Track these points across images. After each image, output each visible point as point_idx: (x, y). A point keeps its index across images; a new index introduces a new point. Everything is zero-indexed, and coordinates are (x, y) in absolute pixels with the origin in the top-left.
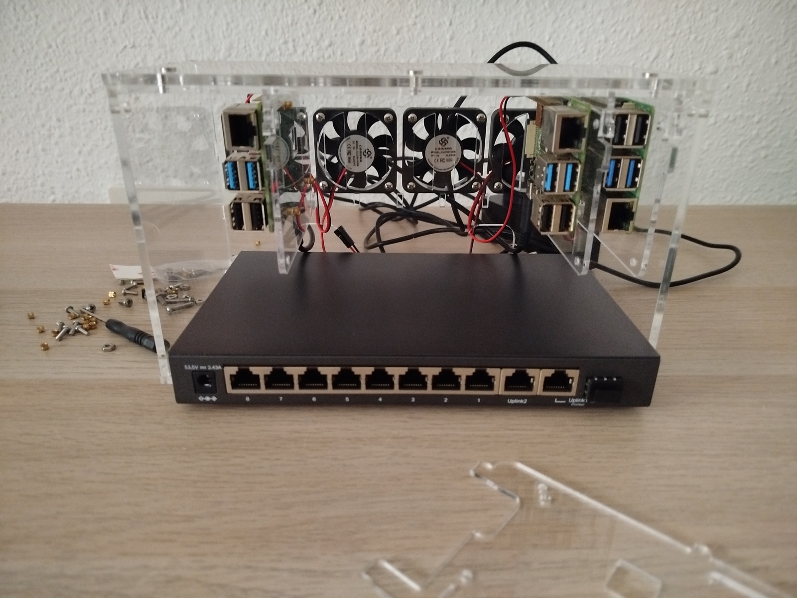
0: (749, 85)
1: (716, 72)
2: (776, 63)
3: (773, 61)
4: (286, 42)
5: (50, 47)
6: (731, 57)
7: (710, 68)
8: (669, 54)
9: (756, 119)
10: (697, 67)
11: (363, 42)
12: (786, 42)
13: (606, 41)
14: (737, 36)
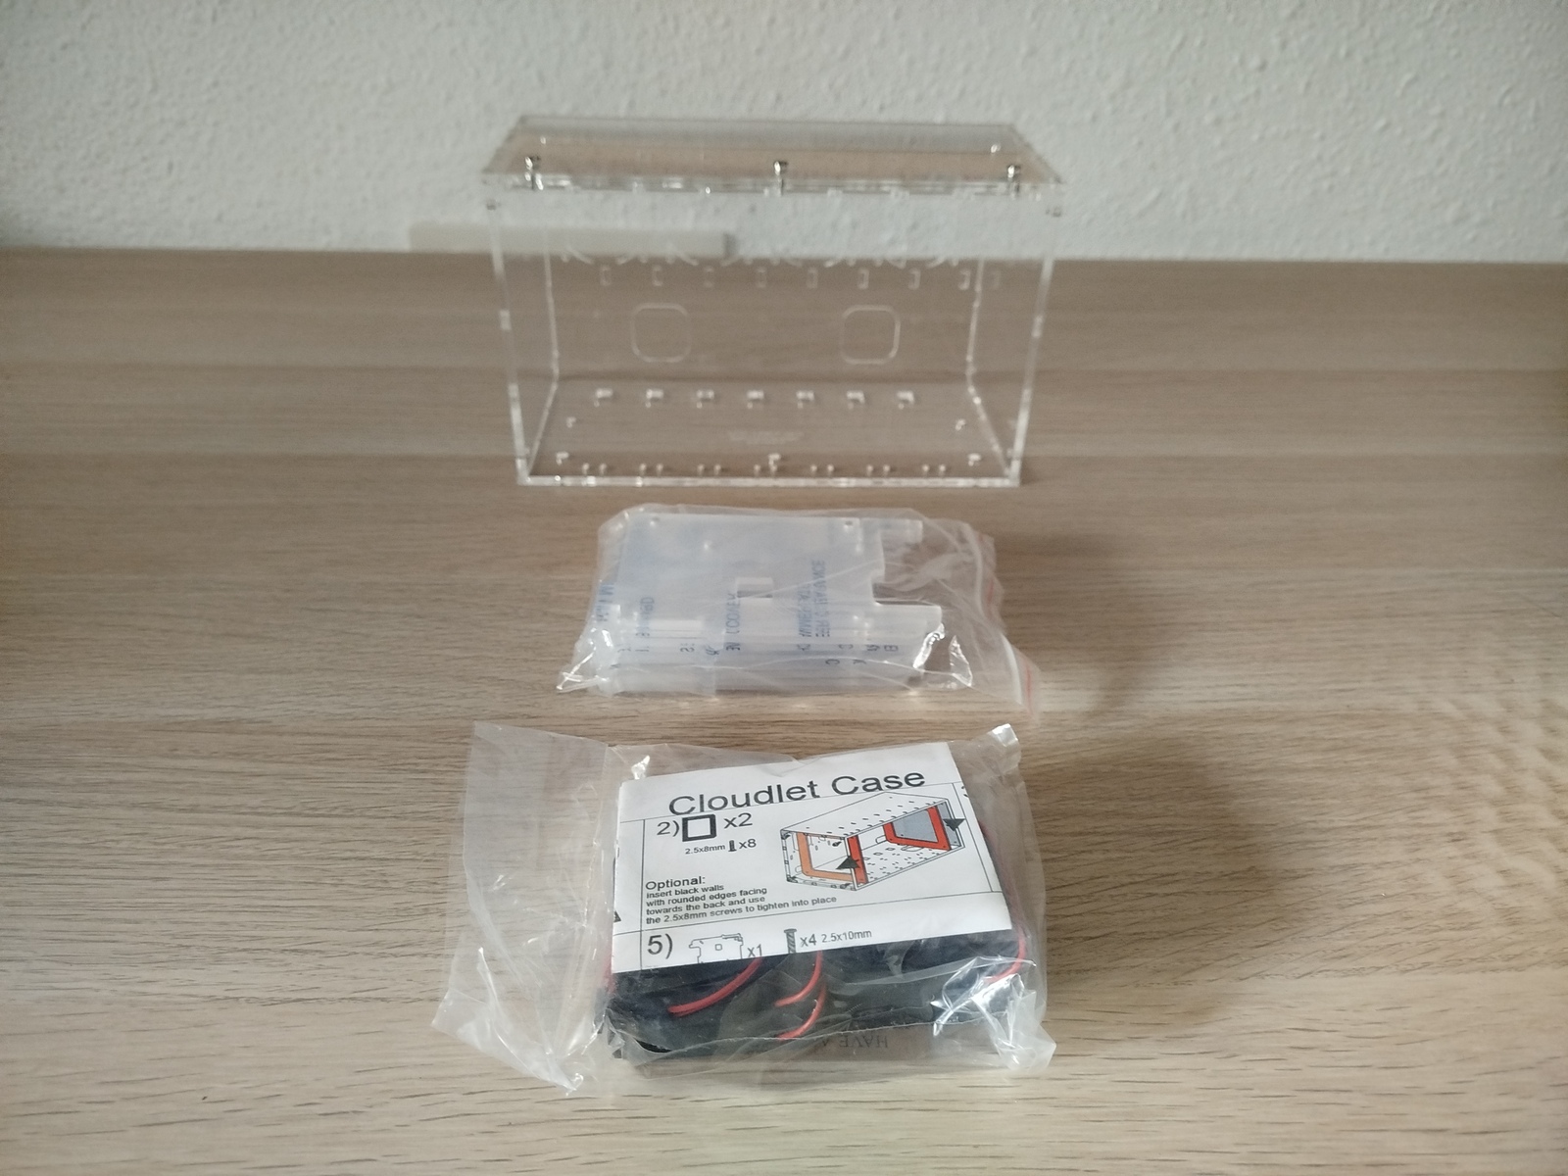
0: (1308, 85)
1: (1263, 67)
2: (1349, 54)
3: (1343, 52)
4: (664, 20)
5: (332, 22)
6: (1284, 45)
7: (1254, 62)
8: (1198, 42)
9: (1317, 135)
10: (1236, 59)
11: (772, 21)
12: (1363, 24)
13: (1112, 21)
14: (1293, 15)
